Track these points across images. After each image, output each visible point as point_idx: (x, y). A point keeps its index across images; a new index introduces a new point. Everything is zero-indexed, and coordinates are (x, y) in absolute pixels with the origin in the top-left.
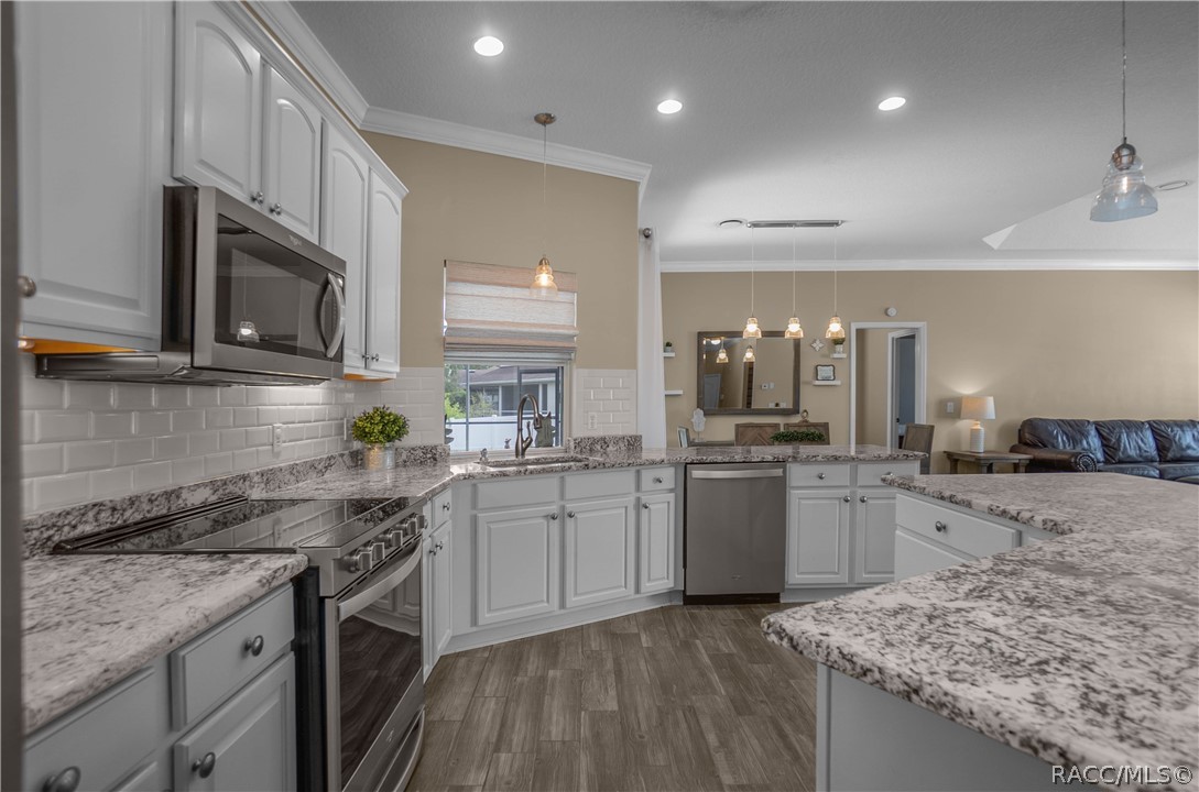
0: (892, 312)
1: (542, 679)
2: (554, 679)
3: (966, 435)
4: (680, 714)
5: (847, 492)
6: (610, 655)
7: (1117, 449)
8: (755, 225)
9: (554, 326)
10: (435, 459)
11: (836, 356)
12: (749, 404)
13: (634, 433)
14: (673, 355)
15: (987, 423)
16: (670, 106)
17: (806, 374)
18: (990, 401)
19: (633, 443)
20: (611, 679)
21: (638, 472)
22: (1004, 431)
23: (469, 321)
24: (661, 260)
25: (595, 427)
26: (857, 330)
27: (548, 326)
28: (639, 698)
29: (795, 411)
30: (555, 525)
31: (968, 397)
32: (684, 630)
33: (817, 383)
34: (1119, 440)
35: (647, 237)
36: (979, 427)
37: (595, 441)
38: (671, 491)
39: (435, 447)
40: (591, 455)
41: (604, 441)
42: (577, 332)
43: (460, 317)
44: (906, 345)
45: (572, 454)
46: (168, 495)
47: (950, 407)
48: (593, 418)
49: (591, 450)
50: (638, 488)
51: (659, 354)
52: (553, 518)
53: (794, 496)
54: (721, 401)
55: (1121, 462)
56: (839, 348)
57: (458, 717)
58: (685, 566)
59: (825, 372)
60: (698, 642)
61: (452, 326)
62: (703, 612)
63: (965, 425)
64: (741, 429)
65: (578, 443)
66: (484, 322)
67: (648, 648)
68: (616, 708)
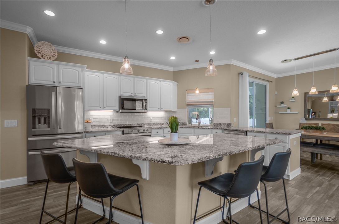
8: (296, 59)
10: (184, 125)
13: (229, 122)
14: (294, 101)
19: (229, 125)
21: (212, 130)
41: (221, 124)
43: (189, 100)
46: (131, 124)
48: (218, 119)
65: (214, 124)
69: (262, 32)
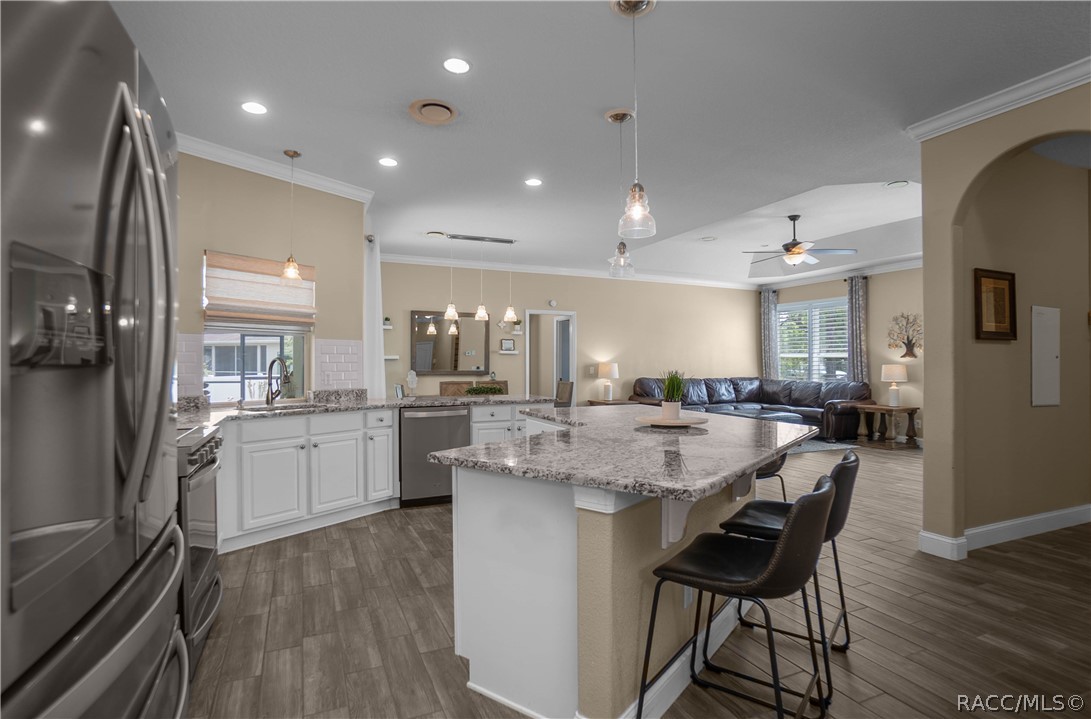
0: (554, 303)
1: (299, 558)
2: (308, 557)
3: (602, 389)
4: (398, 563)
5: (508, 424)
6: (348, 540)
7: (687, 397)
8: (454, 237)
9: (297, 306)
10: (197, 408)
11: (515, 333)
12: (456, 367)
13: (361, 387)
14: (391, 327)
15: (614, 380)
16: (388, 162)
17: (494, 345)
18: (616, 367)
19: (361, 395)
20: (350, 552)
21: (365, 414)
22: (625, 386)
23: (226, 299)
24: (381, 252)
25: (331, 382)
26: (531, 315)
27: (292, 306)
28: (370, 559)
29: (486, 372)
30: (303, 453)
31: (603, 363)
32: (400, 522)
33: (502, 352)
34: (688, 391)
35: (370, 241)
36: (609, 384)
37: (330, 394)
38: (390, 427)
39: (198, 398)
40: (327, 403)
41: (338, 394)
42: (315, 311)
43: (217, 295)
44: (564, 326)
45: (312, 403)
47: (592, 371)
48: (328, 376)
49: (327, 400)
50: (365, 425)
51: (380, 326)
52: (302, 448)
53: (475, 427)
54: (433, 365)
55: (689, 404)
56: (517, 327)
57: (239, 584)
58: (400, 480)
59: (507, 344)
60: (410, 527)
61: (212, 302)
62: (414, 511)
63: (601, 382)
64: (444, 386)
65: (317, 395)
66: (239, 301)
67: (375, 534)
68: (354, 565)
69: (534, 182)
